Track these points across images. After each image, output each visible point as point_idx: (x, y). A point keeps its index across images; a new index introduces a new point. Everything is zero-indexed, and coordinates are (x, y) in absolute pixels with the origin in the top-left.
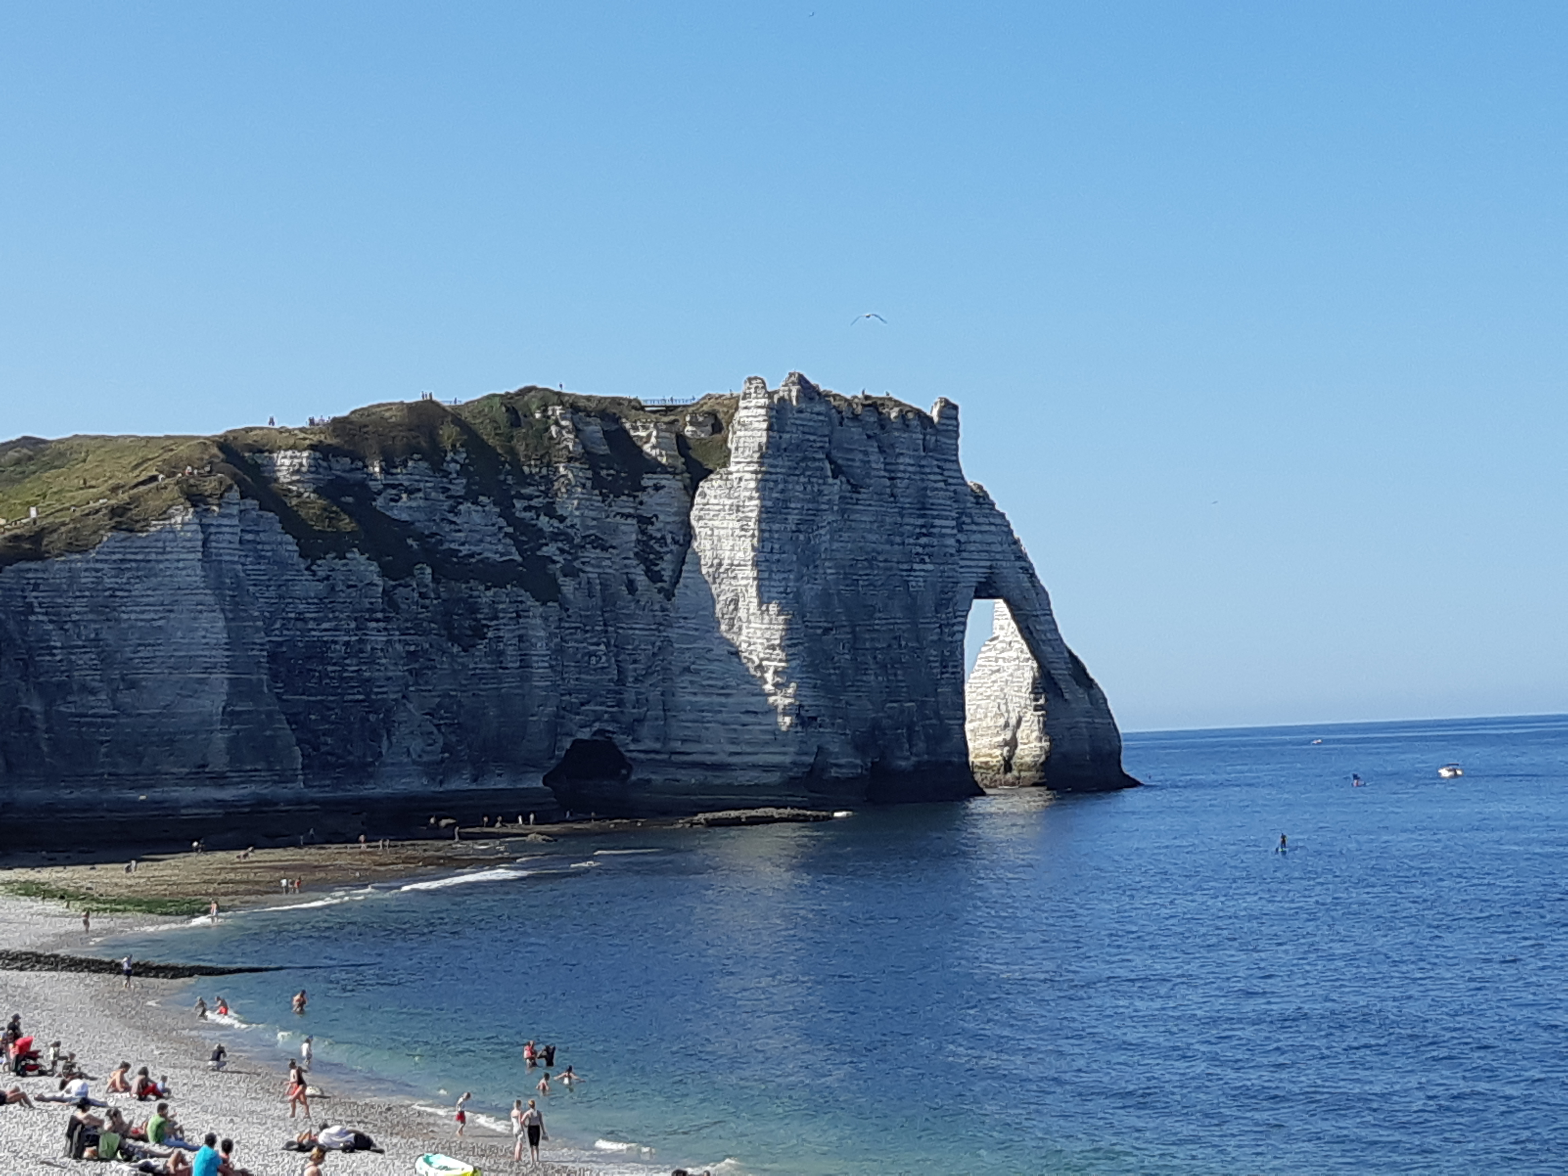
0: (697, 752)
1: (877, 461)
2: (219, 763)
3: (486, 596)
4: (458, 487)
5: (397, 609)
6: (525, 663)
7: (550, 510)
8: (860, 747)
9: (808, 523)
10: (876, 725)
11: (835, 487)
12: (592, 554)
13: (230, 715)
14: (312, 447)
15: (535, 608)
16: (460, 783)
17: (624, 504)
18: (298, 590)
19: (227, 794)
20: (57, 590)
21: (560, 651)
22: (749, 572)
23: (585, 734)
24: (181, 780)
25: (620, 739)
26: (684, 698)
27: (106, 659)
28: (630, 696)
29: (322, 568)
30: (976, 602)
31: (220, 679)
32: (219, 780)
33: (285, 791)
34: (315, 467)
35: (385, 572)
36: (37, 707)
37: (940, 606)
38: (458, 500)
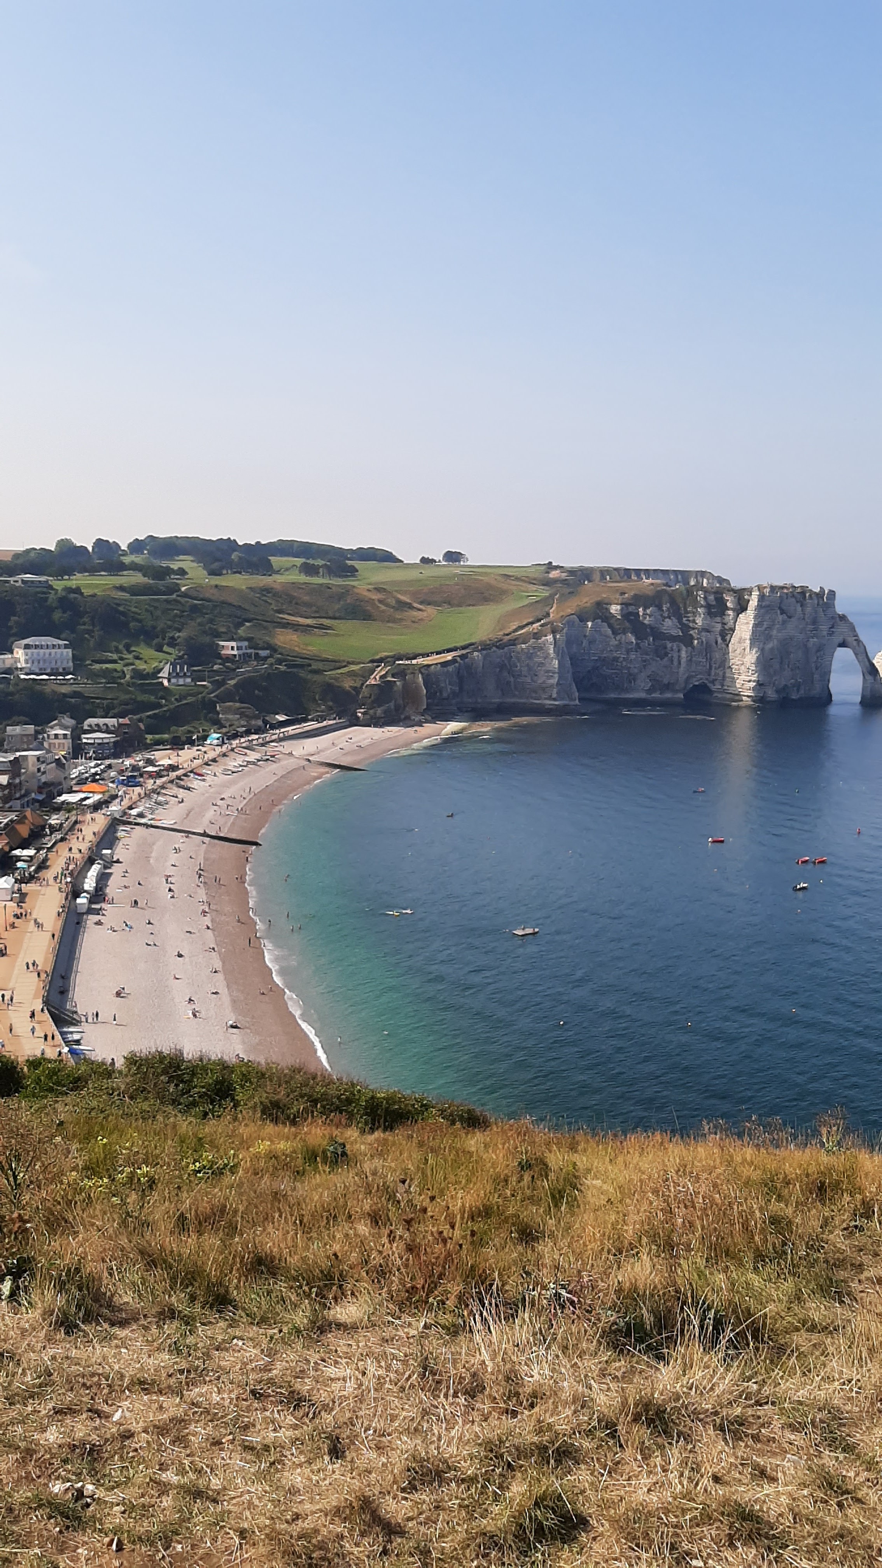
0: (731, 690)
1: (799, 609)
2: (554, 696)
3: (669, 645)
4: (666, 614)
5: (640, 648)
6: (680, 663)
7: (694, 621)
8: (777, 691)
9: (770, 628)
10: (786, 685)
11: (780, 618)
12: (703, 634)
13: (558, 684)
14: (621, 604)
15: (684, 648)
16: (657, 695)
17: (718, 619)
18: (611, 643)
19: (557, 703)
20: (518, 653)
21: (691, 660)
22: (748, 642)
23: (697, 683)
24: (546, 699)
25: (709, 684)
26: (727, 675)
27: (530, 669)
28: (713, 674)
29: (618, 638)
30: (839, 649)
31: (556, 675)
32: (555, 699)
33: (572, 703)
34: (622, 610)
35: (637, 638)
36: (512, 679)
37: (818, 651)
38: (665, 618)
